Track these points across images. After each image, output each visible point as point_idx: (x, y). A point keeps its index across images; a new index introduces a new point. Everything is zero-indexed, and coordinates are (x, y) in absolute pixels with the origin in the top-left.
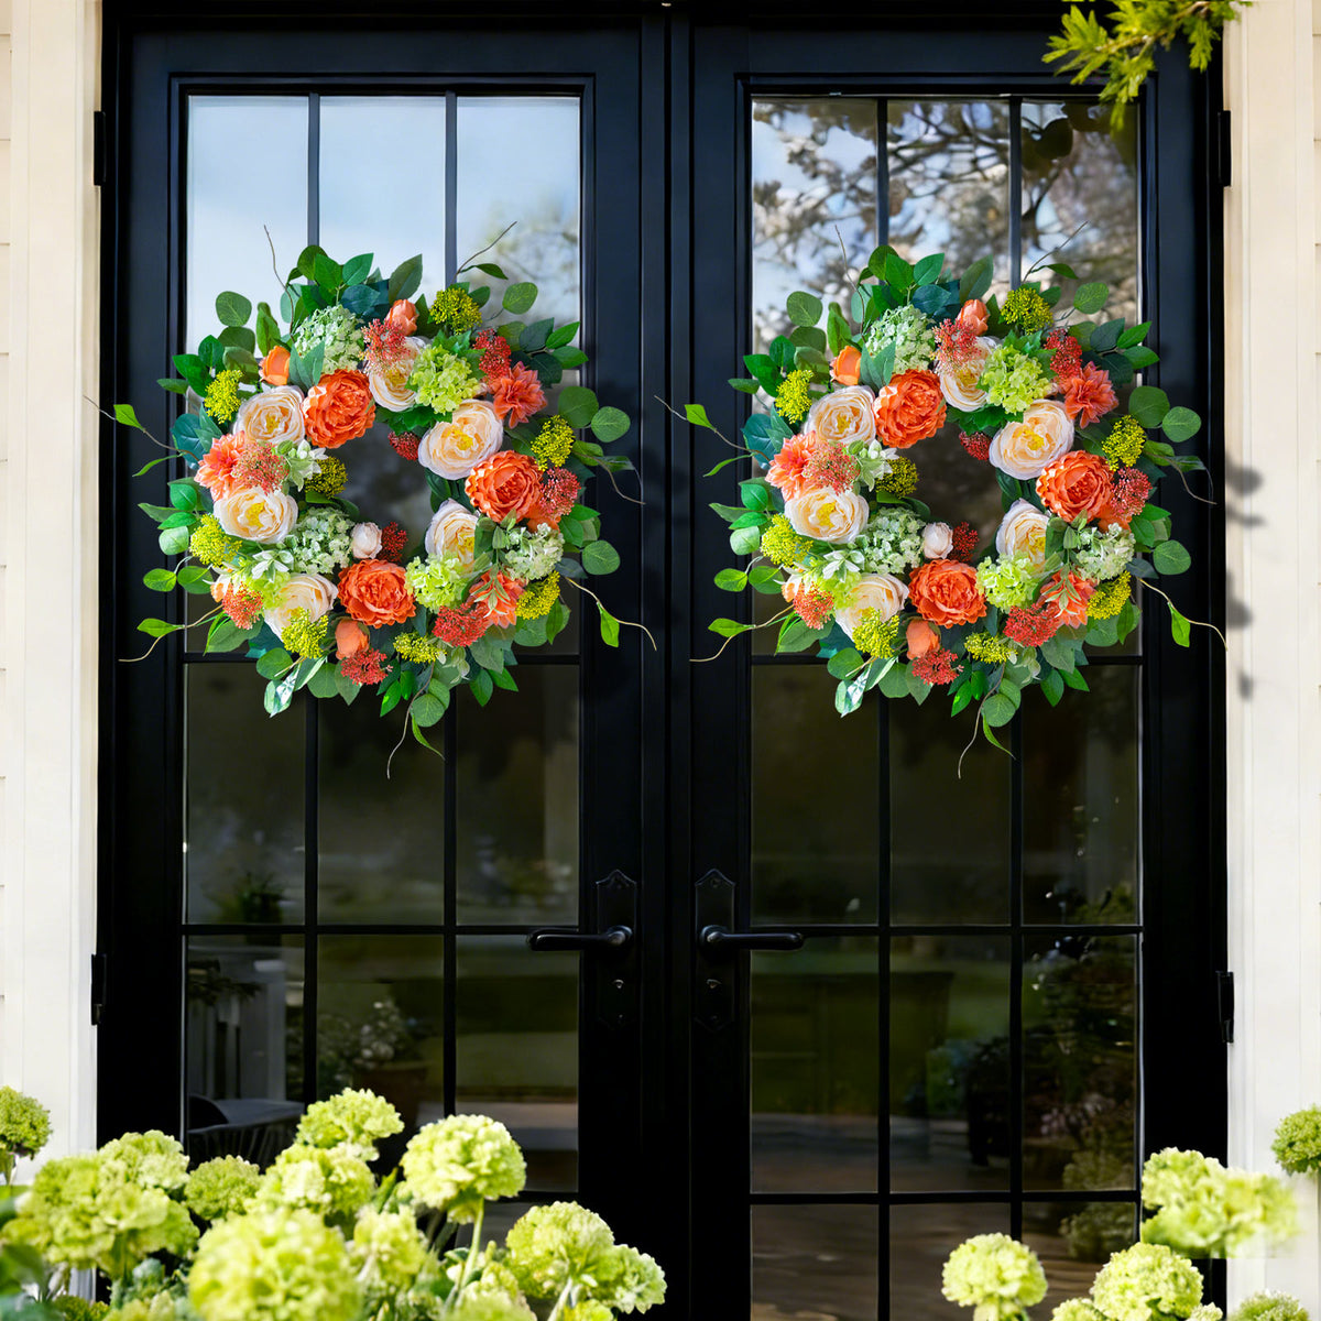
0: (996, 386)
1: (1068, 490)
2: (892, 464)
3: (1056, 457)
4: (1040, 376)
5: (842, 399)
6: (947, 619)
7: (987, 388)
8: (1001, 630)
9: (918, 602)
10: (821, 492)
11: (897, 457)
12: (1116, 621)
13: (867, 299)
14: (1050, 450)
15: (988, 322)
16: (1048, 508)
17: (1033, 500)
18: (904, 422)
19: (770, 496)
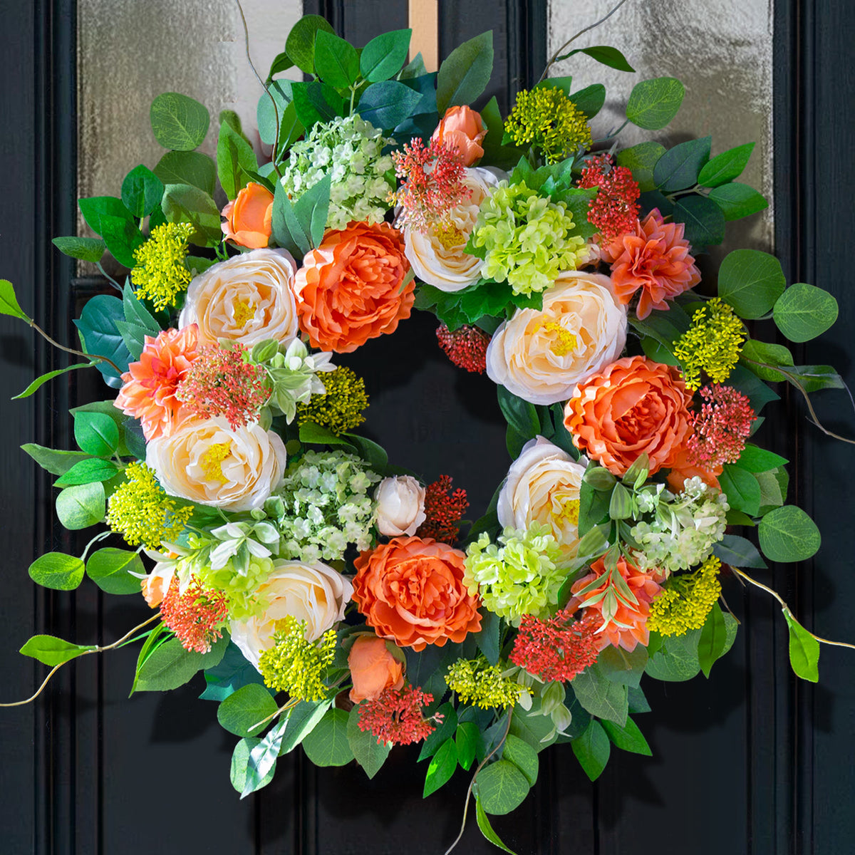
0: (497, 249)
1: (617, 422)
2: (324, 378)
3: (597, 367)
4: (571, 233)
5: (242, 271)
6: (416, 636)
7: (482, 252)
8: (506, 655)
9: (368, 608)
10: (208, 425)
11: (333, 368)
12: (696, 639)
13: (283, 105)
14: (587, 355)
15: (484, 143)
16: (584, 452)
17: (558, 438)
18: (344, 308)
19: (122, 432)
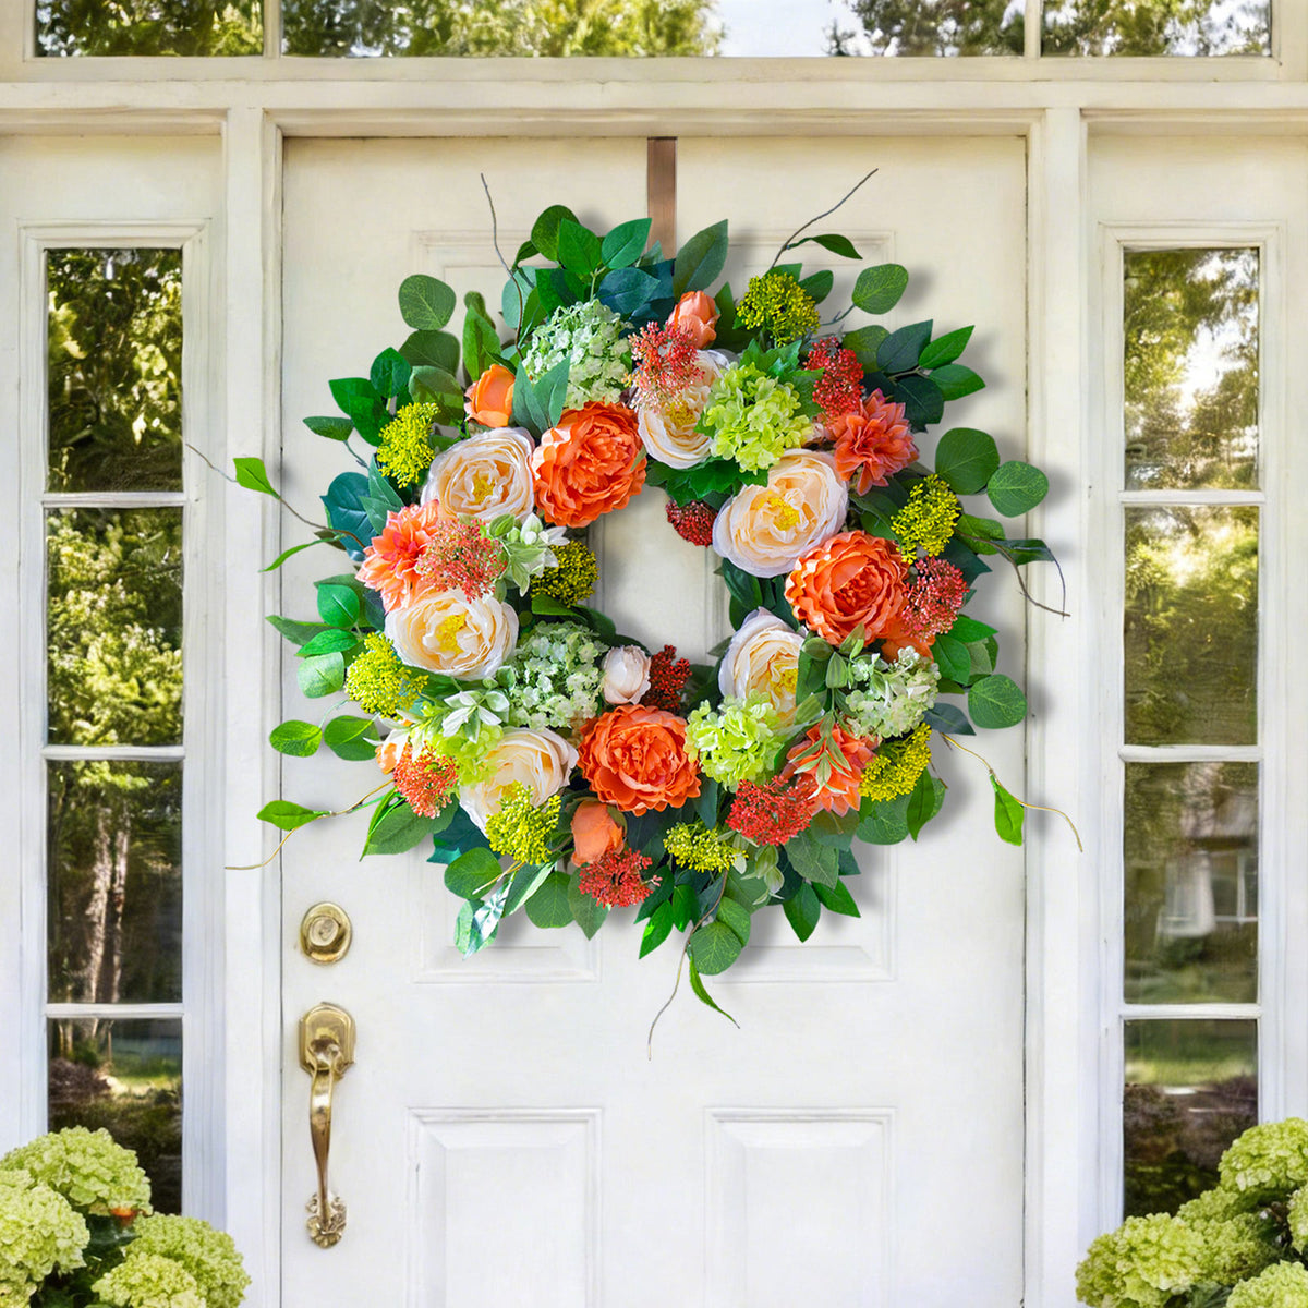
0: (726, 428)
1: (836, 594)
2: (557, 551)
3: (818, 541)
4: (797, 413)
5: (482, 449)
6: (637, 801)
7: (712, 431)
8: (722, 820)
9: (592, 774)
10: (445, 597)
11: (566, 542)
12: (906, 803)
13: (527, 290)
14: (809, 530)
15: (717, 327)
16: (803, 622)
17: (780, 610)
18: (578, 483)
19: (363, 604)
